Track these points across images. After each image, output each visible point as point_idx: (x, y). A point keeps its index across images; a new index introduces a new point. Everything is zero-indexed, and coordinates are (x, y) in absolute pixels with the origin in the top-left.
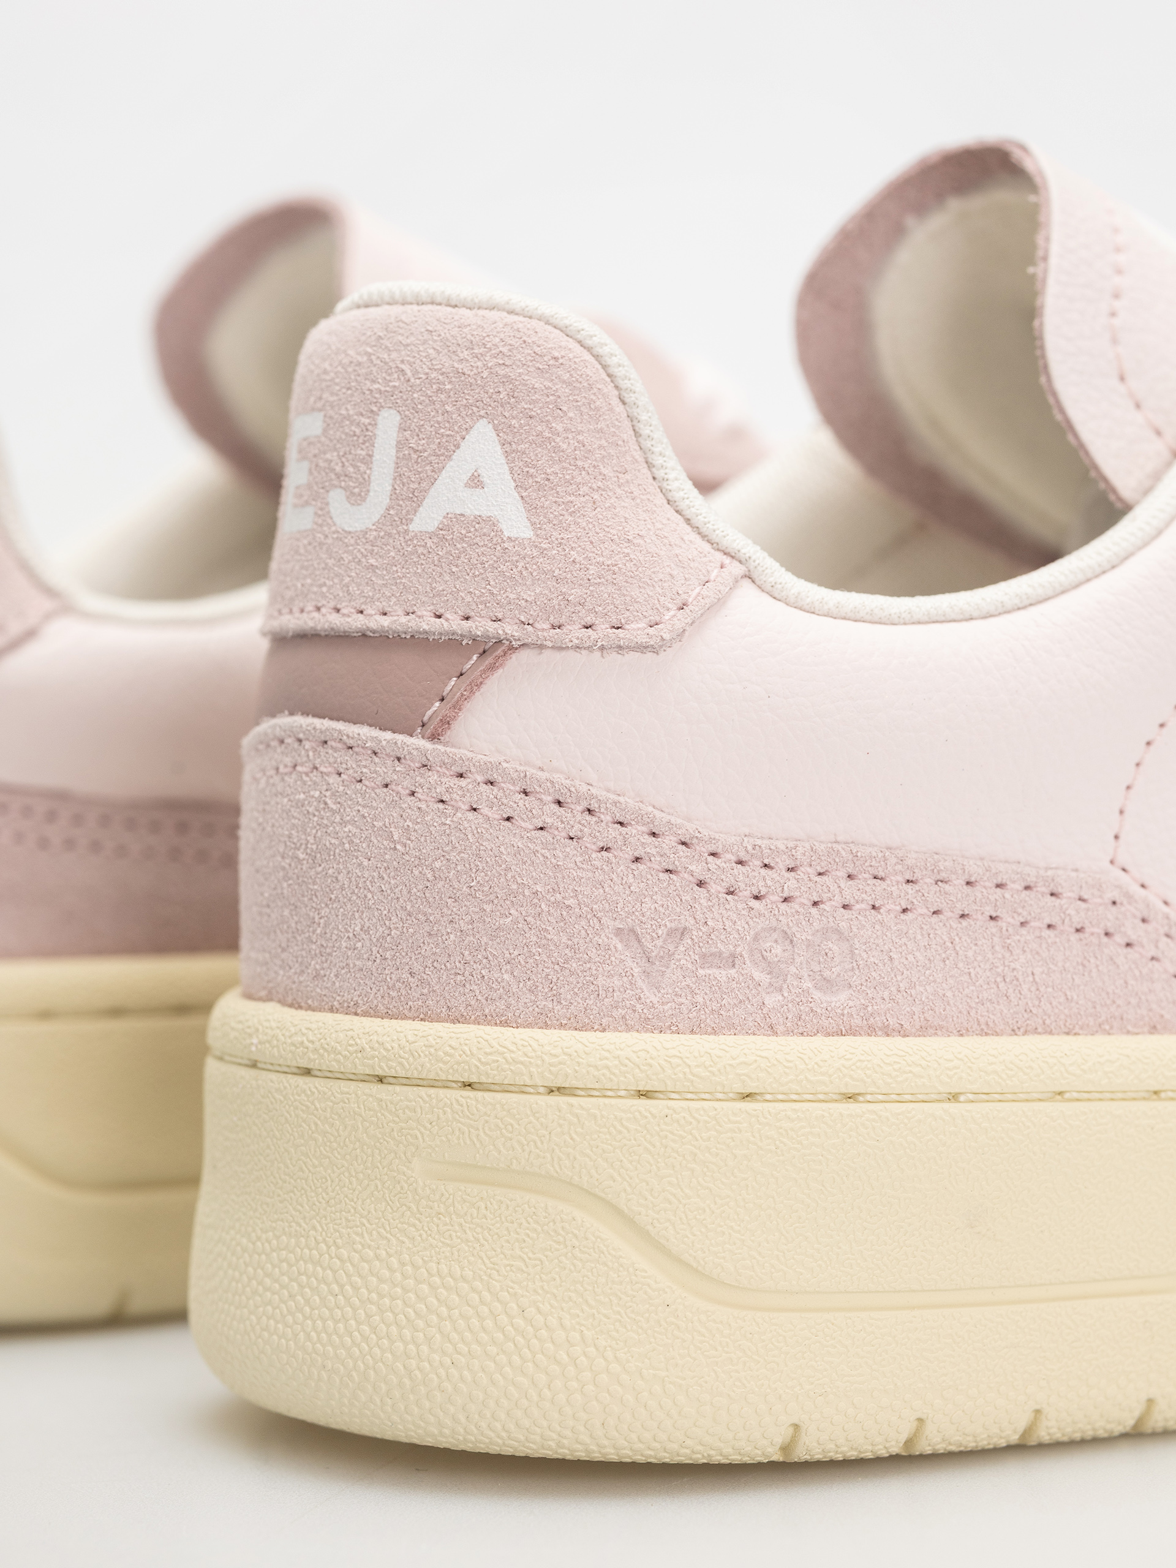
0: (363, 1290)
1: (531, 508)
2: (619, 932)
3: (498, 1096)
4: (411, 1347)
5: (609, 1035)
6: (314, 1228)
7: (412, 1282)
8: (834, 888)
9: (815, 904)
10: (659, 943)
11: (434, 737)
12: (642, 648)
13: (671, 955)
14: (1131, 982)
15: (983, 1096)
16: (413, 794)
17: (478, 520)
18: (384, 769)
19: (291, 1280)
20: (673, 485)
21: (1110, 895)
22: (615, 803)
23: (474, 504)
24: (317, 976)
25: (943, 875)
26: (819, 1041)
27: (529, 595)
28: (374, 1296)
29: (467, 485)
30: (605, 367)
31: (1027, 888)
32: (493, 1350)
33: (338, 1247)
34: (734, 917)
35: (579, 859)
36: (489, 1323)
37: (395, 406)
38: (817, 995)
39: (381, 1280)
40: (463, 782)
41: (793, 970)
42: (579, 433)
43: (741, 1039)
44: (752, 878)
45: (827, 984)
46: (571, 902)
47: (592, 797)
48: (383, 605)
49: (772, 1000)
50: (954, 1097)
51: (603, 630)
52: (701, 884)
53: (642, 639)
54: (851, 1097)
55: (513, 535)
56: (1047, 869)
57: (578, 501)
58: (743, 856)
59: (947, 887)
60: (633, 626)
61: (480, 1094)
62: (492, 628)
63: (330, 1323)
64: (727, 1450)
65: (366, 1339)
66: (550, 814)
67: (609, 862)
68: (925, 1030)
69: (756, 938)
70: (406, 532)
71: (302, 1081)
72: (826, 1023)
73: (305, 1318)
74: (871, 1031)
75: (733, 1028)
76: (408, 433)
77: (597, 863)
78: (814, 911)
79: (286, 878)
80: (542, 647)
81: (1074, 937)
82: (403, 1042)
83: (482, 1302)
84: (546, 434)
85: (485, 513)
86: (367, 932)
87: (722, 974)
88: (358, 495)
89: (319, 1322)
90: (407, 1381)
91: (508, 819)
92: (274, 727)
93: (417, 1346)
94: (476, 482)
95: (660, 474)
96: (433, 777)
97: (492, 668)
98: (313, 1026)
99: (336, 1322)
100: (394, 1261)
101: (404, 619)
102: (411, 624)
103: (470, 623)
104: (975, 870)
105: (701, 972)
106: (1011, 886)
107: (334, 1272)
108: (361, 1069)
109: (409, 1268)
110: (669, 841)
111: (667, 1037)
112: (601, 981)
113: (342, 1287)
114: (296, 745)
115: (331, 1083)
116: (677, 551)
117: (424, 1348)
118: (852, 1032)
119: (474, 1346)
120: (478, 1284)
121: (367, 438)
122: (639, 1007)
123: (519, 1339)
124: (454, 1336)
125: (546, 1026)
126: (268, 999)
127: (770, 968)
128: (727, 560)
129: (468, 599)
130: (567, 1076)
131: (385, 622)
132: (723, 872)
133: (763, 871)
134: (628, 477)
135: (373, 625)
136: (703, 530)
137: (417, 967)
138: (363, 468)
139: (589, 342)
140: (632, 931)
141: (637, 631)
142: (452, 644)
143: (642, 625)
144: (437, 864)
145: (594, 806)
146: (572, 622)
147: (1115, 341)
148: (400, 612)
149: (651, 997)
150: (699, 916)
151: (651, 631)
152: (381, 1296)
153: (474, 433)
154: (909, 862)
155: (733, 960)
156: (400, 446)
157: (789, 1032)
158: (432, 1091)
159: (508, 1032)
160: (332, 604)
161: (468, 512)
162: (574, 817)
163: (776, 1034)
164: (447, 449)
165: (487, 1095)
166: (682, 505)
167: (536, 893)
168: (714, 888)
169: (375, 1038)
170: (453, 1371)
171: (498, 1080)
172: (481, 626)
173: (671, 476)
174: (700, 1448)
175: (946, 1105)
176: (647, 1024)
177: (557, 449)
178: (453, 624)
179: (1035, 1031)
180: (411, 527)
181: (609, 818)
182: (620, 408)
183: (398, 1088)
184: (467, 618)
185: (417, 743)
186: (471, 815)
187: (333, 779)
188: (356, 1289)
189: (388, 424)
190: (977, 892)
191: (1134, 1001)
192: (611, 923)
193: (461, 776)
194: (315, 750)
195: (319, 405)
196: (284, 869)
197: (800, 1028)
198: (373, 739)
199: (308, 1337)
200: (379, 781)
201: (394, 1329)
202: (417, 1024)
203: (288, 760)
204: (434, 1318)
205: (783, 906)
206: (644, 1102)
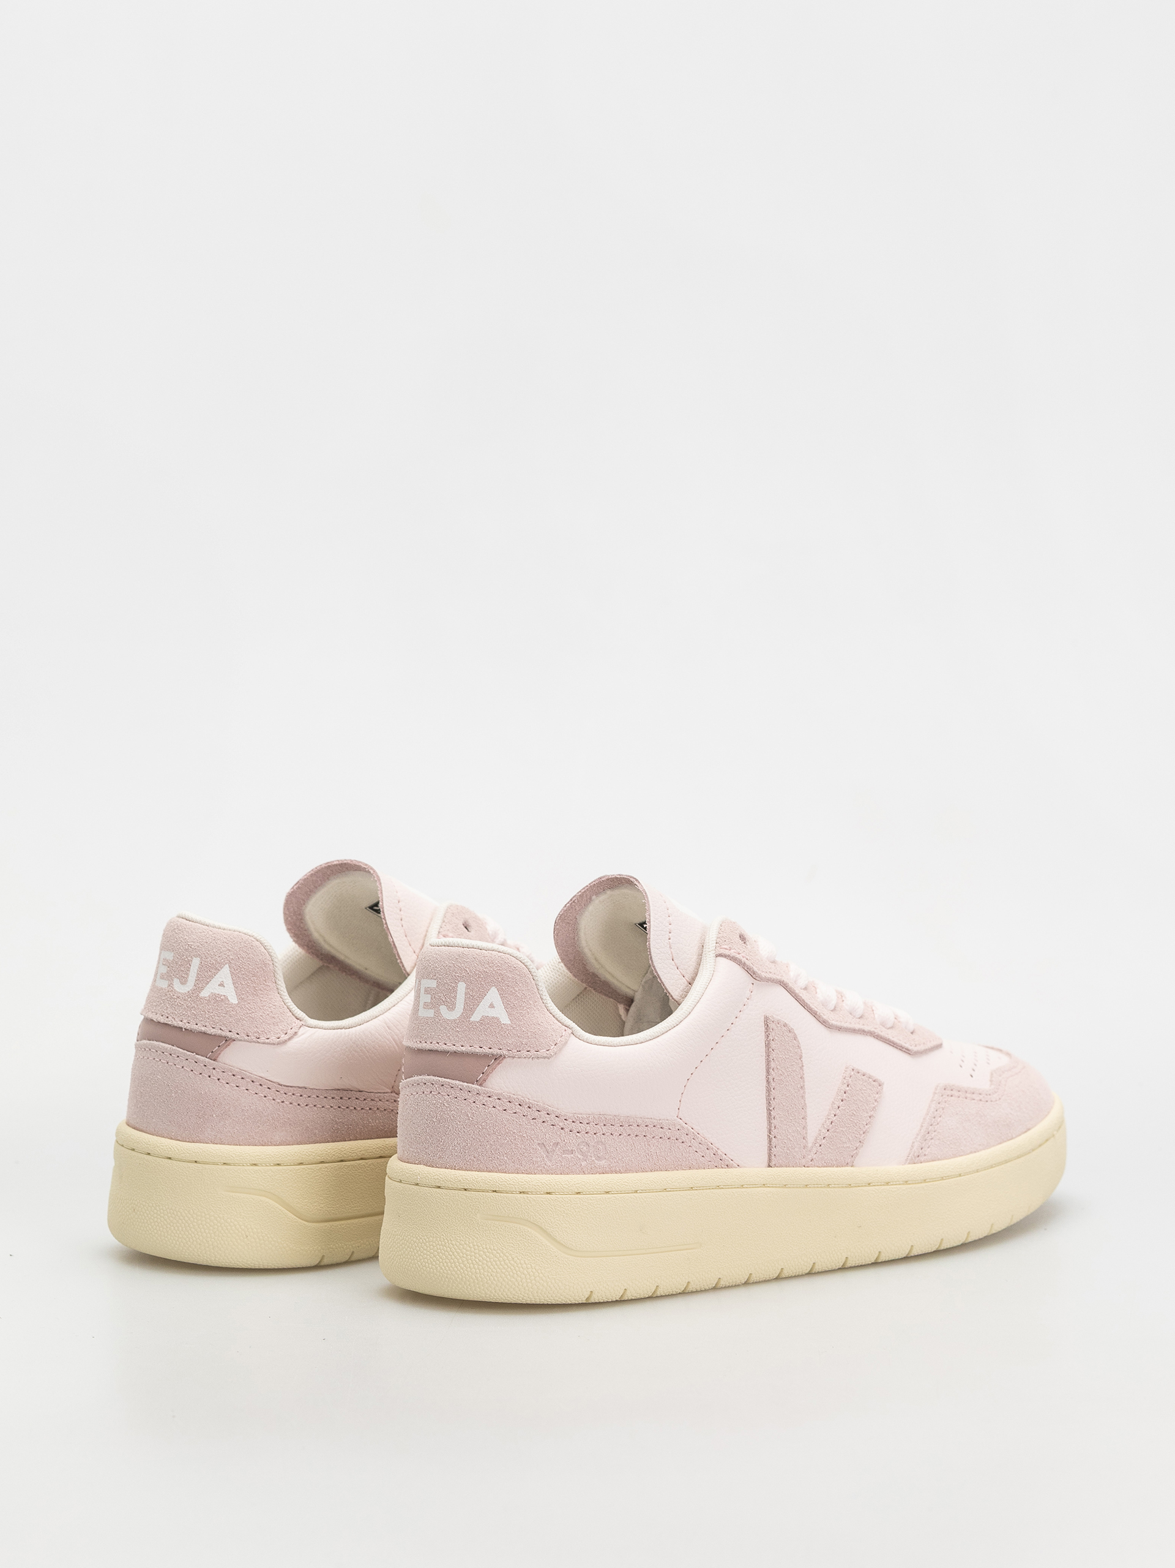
0: (461, 1254)
1: (509, 1014)
2: (539, 1144)
3: (505, 1194)
4: (477, 1270)
5: (538, 1176)
6: (443, 1235)
7: (477, 1251)
8: (600, 1129)
9: (595, 1134)
10: (551, 1147)
11: (481, 1085)
12: (545, 1058)
13: (554, 1151)
14: (684, 1154)
15: (643, 1191)
16: (474, 1102)
17: (493, 1018)
18: (465, 1095)
19: (434, 1251)
20: (549, 1005)
21: (677, 1128)
22: (537, 1105)
23: (491, 1013)
24: (440, 1157)
25: (631, 1124)
26: (597, 1175)
27: (510, 1042)
28: (465, 1255)
29: (489, 1007)
30: (528, 969)
31: (654, 1126)
32: (504, 1271)
33: (451, 1241)
34: (572, 1139)
35: (527, 1122)
36: (503, 1263)
37: (464, 981)
38: (596, 1161)
39: (467, 1251)
40: (491, 1099)
41: (589, 1154)
42: (523, 991)
43: (575, 1176)
44: (577, 1126)
45: (599, 1158)
46: (525, 1135)
47: (530, 1103)
48: (462, 1043)
49: (584, 1163)
50: (636, 1192)
51: (533, 1052)
52: (562, 1129)
53: (545, 1055)
54: (607, 1193)
55: (504, 1023)
56: (660, 1120)
57: (524, 1012)
58: (574, 1120)
59: (632, 1127)
60: (542, 1051)
61: (499, 1194)
62: (499, 1051)
63: (449, 1264)
64: (572, 1299)
65: (462, 1269)
66: (518, 1109)
67: (535, 1123)
68: (626, 1171)
69: (578, 1145)
70: (469, 1021)
71: (438, 1190)
72: (599, 1170)
73: (440, 1263)
74: (612, 1172)
75: (573, 1173)
76: (469, 990)
77: (532, 1123)
78: (595, 1136)
79: (428, 1127)
80: (514, 1057)
81: (668, 1141)
82: (474, 1178)
83: (500, 1257)
84: (513, 991)
85: (495, 1016)
86: (459, 1144)
87: (569, 1156)
88: (452, 1007)
89: (445, 1264)
90: (476, 1281)
91: (505, 1110)
92: (422, 1079)
93: (480, 1270)
94: (492, 1006)
95: (545, 1002)
96: (481, 1098)
97: (499, 1064)
98: (442, 1173)
99: (451, 1263)
100: (471, 1245)
101: (470, 1048)
102: (473, 1049)
103: (492, 1050)
104: (640, 1121)
105: (563, 1156)
106: (650, 1126)
107: (450, 1249)
108: (460, 1187)
109: (476, 1247)
110: (553, 1116)
111: (554, 1176)
112: (534, 1159)
113: (453, 1253)
114: (431, 1085)
115: (449, 1190)
116: (553, 1027)
117: (482, 1271)
118: (607, 1173)
119: (498, 1270)
120: (499, 1251)
121: (454, 990)
122: (545, 1167)
123: (512, 1267)
124: (492, 1267)
125: (518, 1173)
126: (420, 1163)
127: (582, 1153)
128: (566, 1028)
129: (491, 1042)
130: (526, 1188)
131: (463, 1049)
132: (568, 1125)
133: (580, 1124)
134: (537, 1003)
135: (459, 1050)
136: (559, 1019)
137: (476, 1155)
138: (453, 1000)
139: (523, 961)
140: (543, 1144)
141: (543, 1052)
142: (486, 1056)
143: (544, 1050)
144: (483, 1124)
145: (531, 1106)
146: (523, 1050)
147: (670, 948)
148: (468, 1046)
149: (549, 1163)
150: (562, 1139)
151: (547, 1052)
152: (467, 1255)
153: (491, 991)
154: (621, 1120)
155: (572, 1152)
156: (466, 994)
157: (589, 1173)
158: (483, 1193)
159: (507, 1175)
160: (443, 1042)
161: (489, 1016)
162: (525, 1109)
163: (585, 1174)
164: (482, 996)
165: (501, 1194)
166: (552, 1011)
167: (514, 1133)
168: (566, 1130)
169: (464, 1177)
170: (491, 1277)
171: (505, 1190)
172: (495, 1051)
173: (548, 1002)
174: (564, 1299)
175: (634, 1194)
176: (548, 1172)
177: (517, 996)
178: (486, 1050)
179: (657, 1170)
180: (471, 1019)
181: (535, 1109)
182: (533, 982)
183: (472, 1192)
184: (490, 1048)
185: (475, 1086)
186: (493, 1109)
187: (447, 1097)
188: (458, 1253)
189: (462, 987)
190: (640, 1128)
191: (684, 1160)
192: (537, 1142)
193: (489, 1097)
194: (439, 1088)
195: (435, 978)
196: (427, 1124)
197: (593, 1171)
198: (461, 1085)
199: (442, 1269)
200: (463, 1098)
201: (472, 1265)
202: (477, 1173)
203: (429, 1090)
204: (485, 1262)
205: (586, 1135)
206: (549, 1195)
